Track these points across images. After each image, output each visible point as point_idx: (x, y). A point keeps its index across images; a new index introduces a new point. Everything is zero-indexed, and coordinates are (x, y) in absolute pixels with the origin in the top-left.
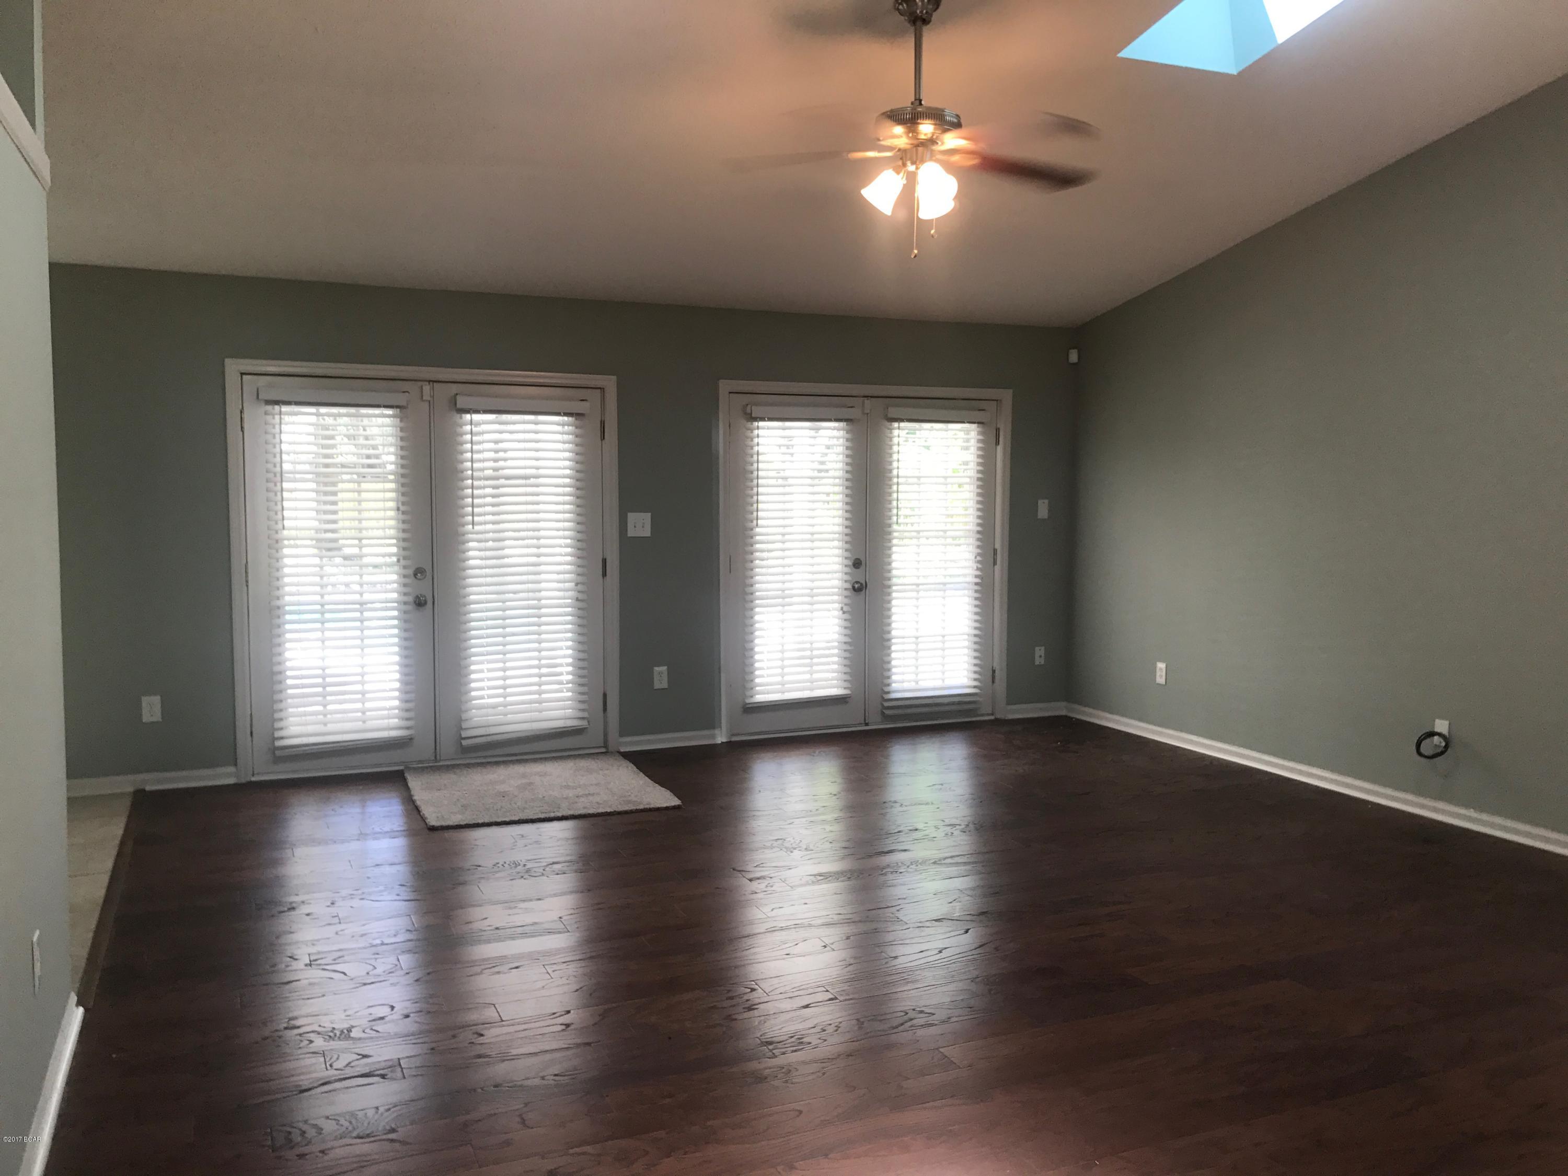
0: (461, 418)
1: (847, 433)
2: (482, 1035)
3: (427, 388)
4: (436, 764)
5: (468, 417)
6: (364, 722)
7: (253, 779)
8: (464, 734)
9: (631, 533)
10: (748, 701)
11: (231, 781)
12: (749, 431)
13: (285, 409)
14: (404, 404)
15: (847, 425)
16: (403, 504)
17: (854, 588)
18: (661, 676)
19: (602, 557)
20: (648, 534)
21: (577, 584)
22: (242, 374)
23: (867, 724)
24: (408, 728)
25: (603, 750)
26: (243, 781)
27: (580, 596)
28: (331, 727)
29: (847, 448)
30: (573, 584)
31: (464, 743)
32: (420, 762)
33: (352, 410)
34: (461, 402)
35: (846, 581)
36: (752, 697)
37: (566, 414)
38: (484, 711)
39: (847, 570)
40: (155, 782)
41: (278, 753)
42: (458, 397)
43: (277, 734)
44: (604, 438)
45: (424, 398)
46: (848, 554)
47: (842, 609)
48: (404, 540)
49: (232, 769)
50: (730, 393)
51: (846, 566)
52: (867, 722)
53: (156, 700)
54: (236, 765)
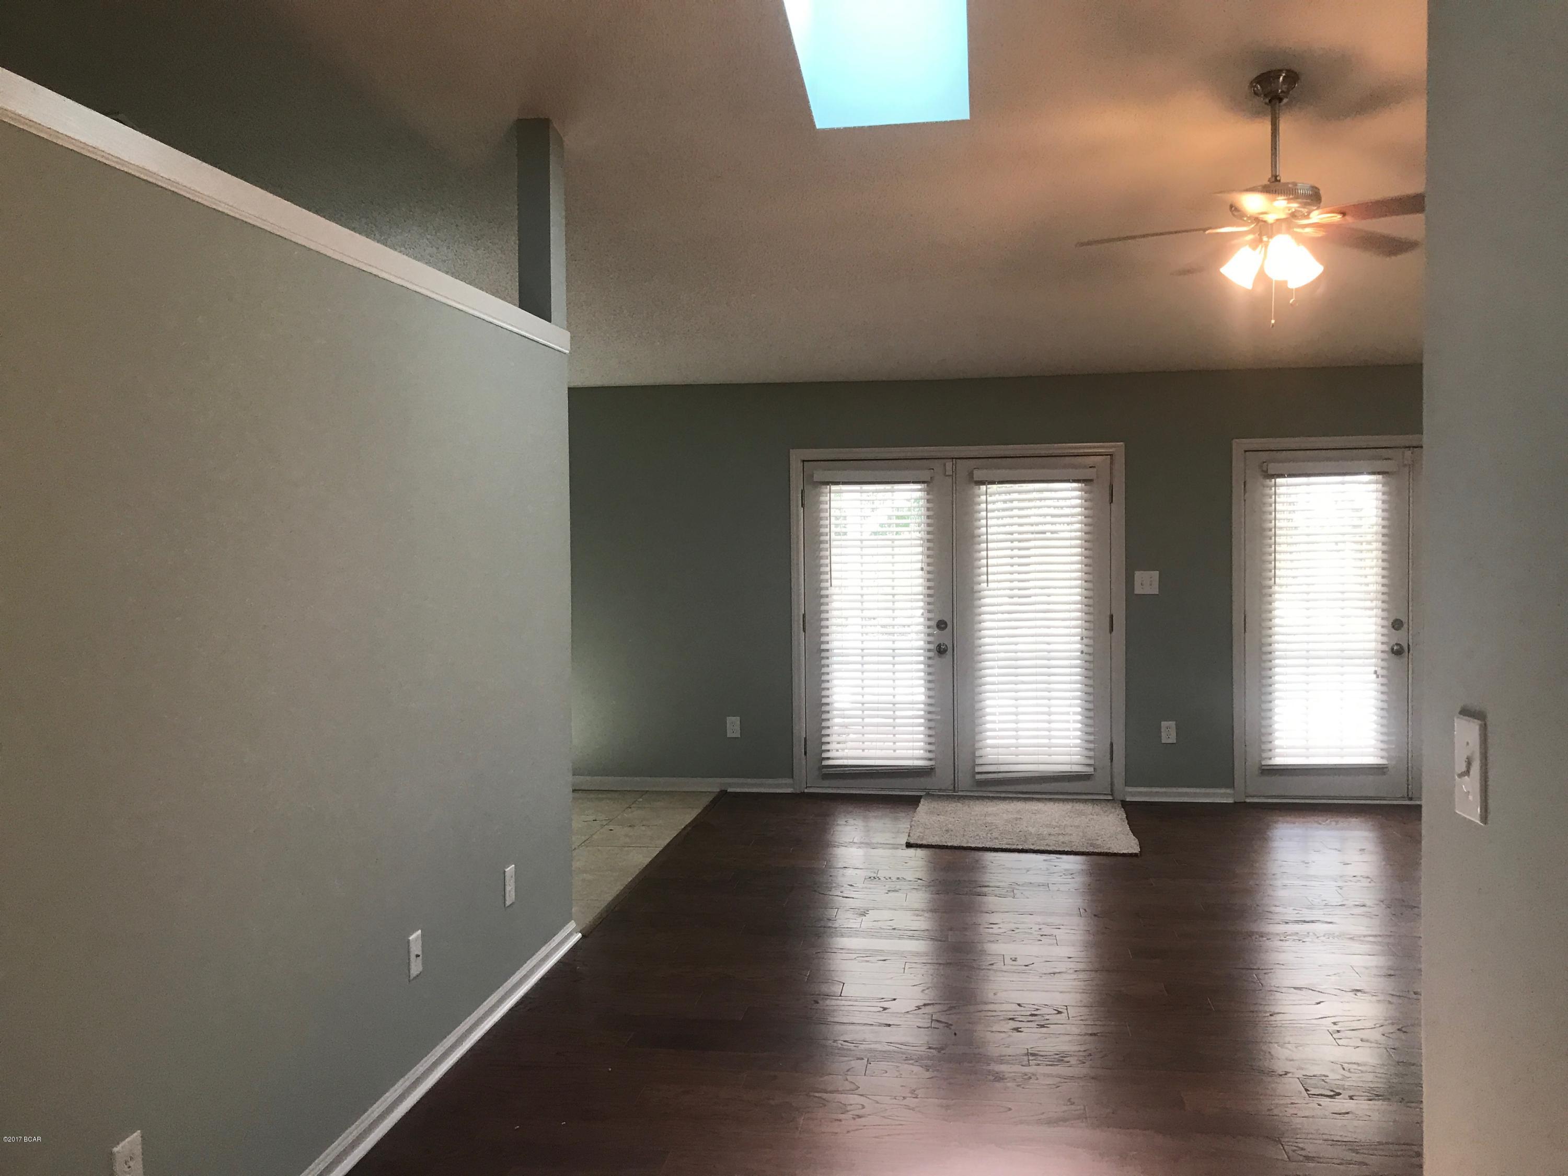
0: (979, 489)
1: (1383, 486)
2: (817, 1003)
3: (949, 464)
4: (955, 794)
5: (983, 488)
6: (895, 751)
7: (806, 791)
8: (978, 769)
9: (1138, 590)
10: (1264, 763)
11: (789, 790)
12: (1268, 488)
13: (834, 488)
14: (928, 479)
15: (1383, 478)
16: (929, 565)
17: (1392, 649)
18: (1169, 732)
19: (1109, 614)
20: (1156, 592)
21: (1082, 639)
22: (804, 461)
23: (1411, 799)
24: (930, 759)
25: (1110, 798)
26: (798, 792)
27: (1086, 649)
28: (867, 753)
29: (1384, 502)
30: (1079, 638)
31: (978, 777)
32: (940, 790)
33: (888, 487)
34: (978, 474)
35: (1383, 643)
36: (1270, 759)
37: (1075, 481)
38: (995, 750)
39: (1385, 631)
40: (737, 786)
41: (825, 771)
42: (975, 472)
43: (825, 755)
44: (1112, 501)
45: (947, 474)
46: (1385, 614)
47: (1376, 672)
48: (929, 596)
49: (789, 781)
50: (1246, 451)
51: (1383, 627)
52: (1410, 796)
53: (737, 720)
54: (793, 777)
